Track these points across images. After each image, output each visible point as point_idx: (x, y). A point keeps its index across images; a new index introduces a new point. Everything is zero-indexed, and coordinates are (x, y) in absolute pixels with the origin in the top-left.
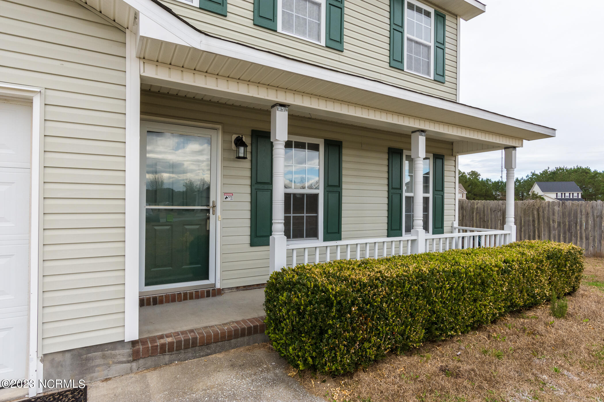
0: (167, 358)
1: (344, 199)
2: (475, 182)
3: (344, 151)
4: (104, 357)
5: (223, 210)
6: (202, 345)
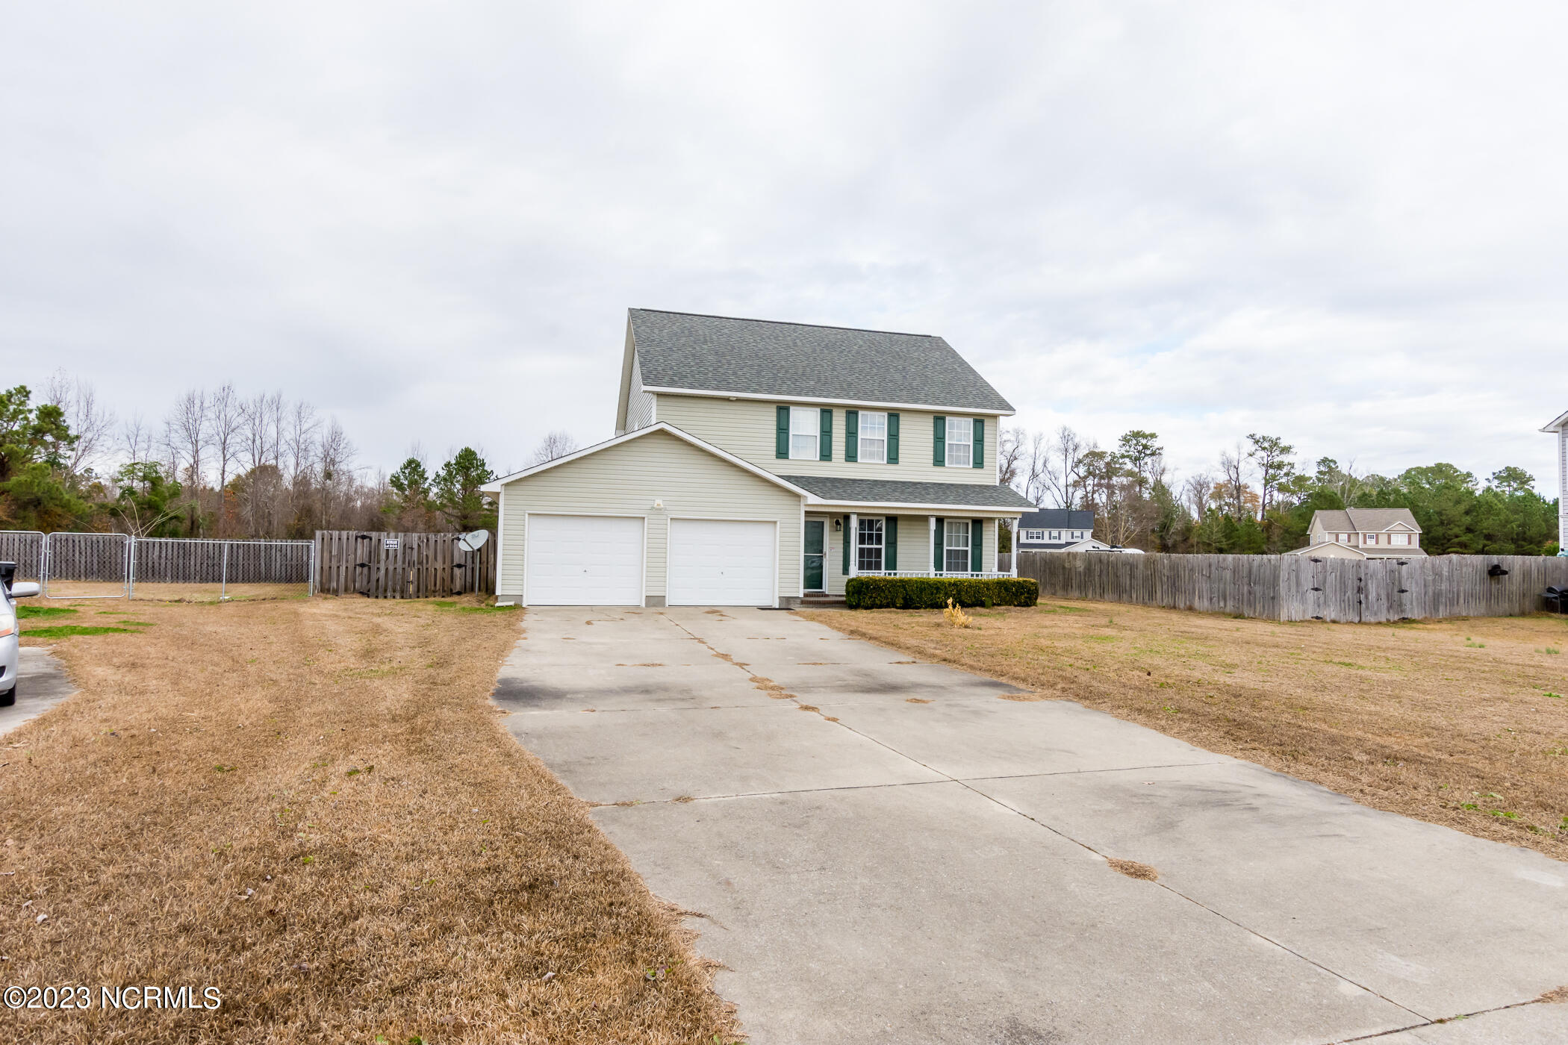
0: (816, 606)
1: (897, 551)
2: (1487, 503)
3: (899, 523)
4: (794, 601)
5: (829, 556)
6: (822, 604)
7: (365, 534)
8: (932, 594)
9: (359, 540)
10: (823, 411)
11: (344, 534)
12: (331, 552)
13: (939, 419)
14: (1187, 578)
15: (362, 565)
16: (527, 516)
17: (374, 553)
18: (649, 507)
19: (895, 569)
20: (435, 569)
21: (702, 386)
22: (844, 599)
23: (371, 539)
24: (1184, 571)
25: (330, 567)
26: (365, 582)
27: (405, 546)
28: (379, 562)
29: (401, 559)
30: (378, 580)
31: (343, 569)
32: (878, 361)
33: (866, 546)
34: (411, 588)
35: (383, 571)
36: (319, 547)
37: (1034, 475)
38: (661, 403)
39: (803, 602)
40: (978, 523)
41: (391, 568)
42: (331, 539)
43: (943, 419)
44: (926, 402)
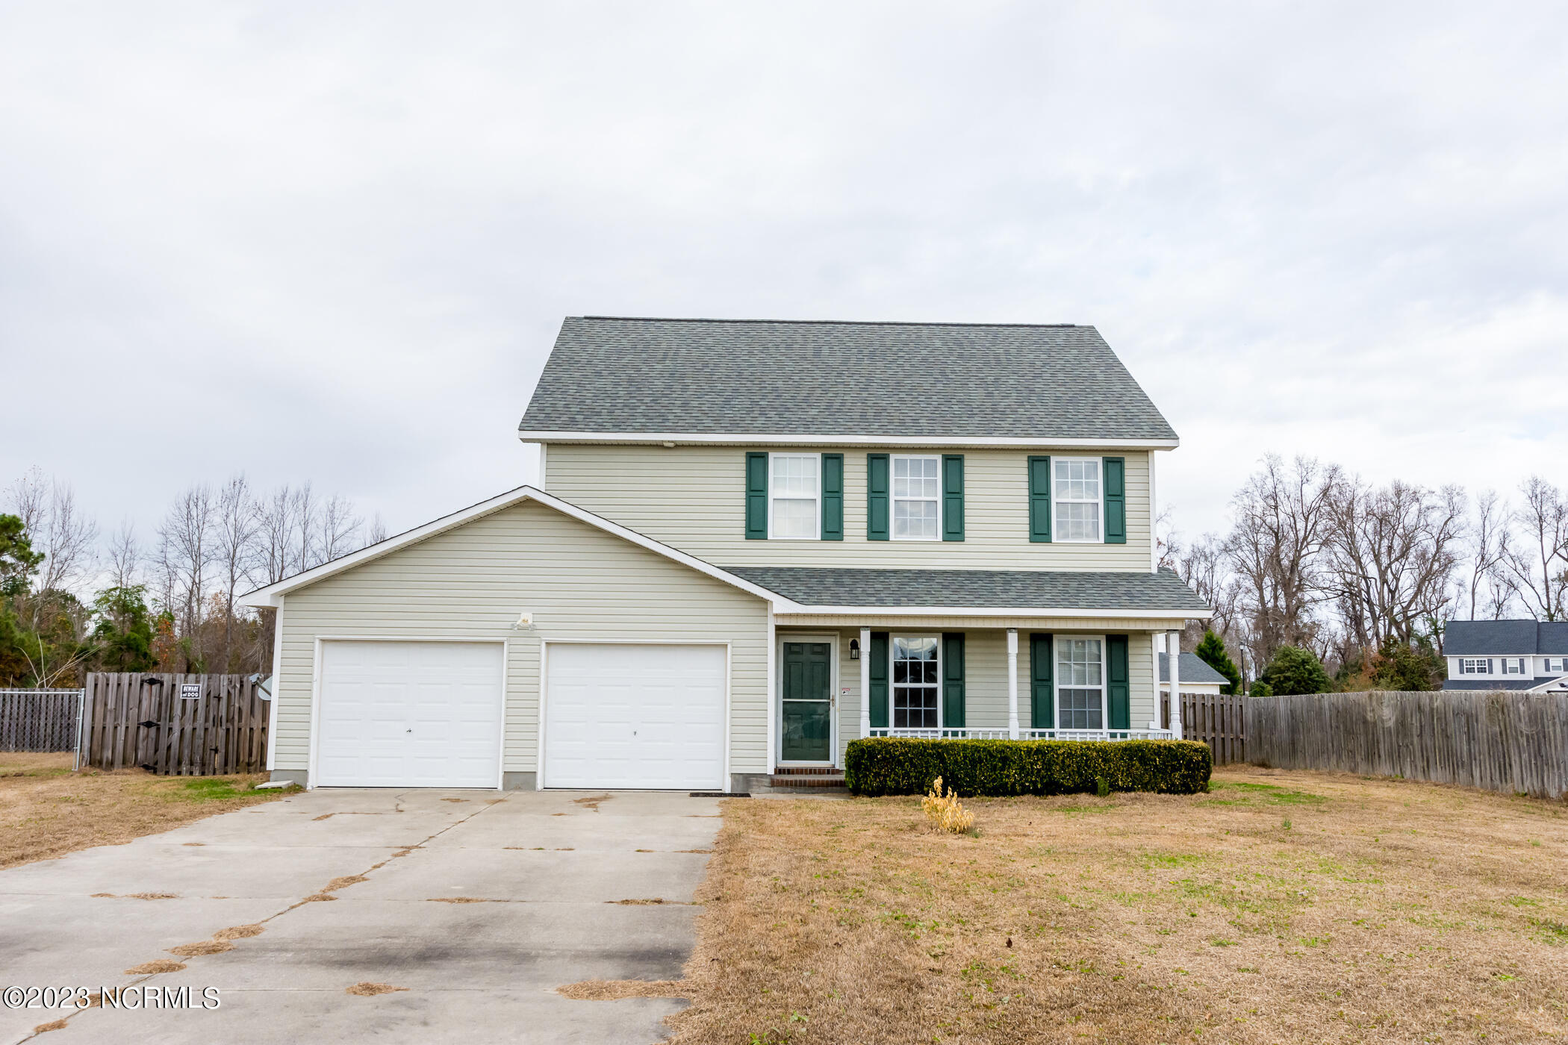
0: (789, 789)
1: (968, 693)
3: (967, 643)
4: (757, 781)
5: (841, 703)
6: (809, 786)
7: (154, 676)
8: (994, 768)
9: (146, 686)
10: (826, 458)
11: (126, 676)
12: (106, 705)
13: (1038, 461)
14: (1559, 737)
15: (149, 724)
16: (317, 643)
17: (165, 705)
18: (508, 625)
19: (963, 725)
20: (251, 729)
21: (618, 427)
22: (842, 777)
23: (162, 684)
24: (1554, 724)
25: (104, 728)
26: (151, 751)
27: (209, 694)
28: (171, 720)
29: (203, 714)
30: (169, 748)
31: (121, 730)
32: (953, 372)
33: (908, 685)
34: (218, 759)
35: (176, 734)
36: (90, 697)
37: (1485, 563)
38: (553, 458)
39: (774, 784)
40: (1118, 642)
41: (188, 728)
42: (108, 685)
43: (1046, 460)
44: (1008, 433)
